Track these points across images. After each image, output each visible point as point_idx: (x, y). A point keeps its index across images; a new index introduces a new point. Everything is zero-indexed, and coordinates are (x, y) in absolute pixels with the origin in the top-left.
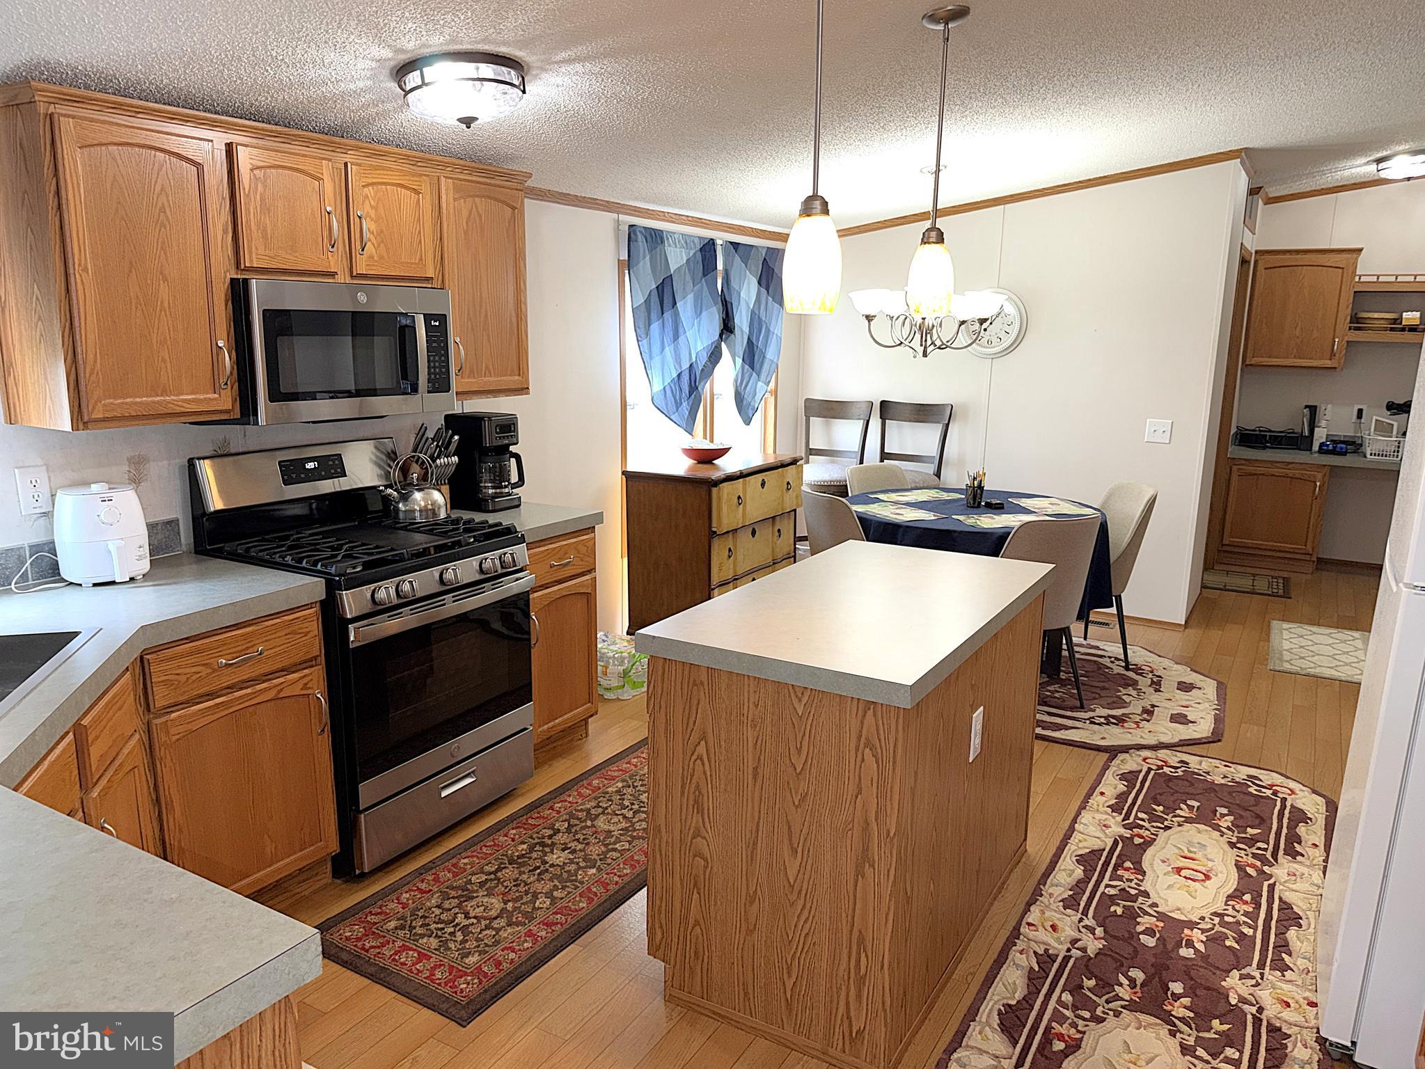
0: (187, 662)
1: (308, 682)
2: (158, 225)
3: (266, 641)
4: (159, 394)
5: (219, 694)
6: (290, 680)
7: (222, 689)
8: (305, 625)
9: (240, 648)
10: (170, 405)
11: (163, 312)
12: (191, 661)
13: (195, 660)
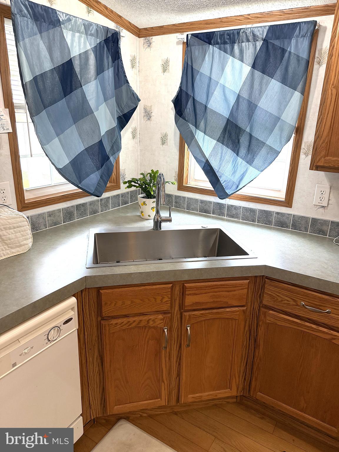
3: (335, 309)
5: (302, 319)
7: (303, 317)
9: (316, 303)
12: (285, 293)
13: (287, 294)
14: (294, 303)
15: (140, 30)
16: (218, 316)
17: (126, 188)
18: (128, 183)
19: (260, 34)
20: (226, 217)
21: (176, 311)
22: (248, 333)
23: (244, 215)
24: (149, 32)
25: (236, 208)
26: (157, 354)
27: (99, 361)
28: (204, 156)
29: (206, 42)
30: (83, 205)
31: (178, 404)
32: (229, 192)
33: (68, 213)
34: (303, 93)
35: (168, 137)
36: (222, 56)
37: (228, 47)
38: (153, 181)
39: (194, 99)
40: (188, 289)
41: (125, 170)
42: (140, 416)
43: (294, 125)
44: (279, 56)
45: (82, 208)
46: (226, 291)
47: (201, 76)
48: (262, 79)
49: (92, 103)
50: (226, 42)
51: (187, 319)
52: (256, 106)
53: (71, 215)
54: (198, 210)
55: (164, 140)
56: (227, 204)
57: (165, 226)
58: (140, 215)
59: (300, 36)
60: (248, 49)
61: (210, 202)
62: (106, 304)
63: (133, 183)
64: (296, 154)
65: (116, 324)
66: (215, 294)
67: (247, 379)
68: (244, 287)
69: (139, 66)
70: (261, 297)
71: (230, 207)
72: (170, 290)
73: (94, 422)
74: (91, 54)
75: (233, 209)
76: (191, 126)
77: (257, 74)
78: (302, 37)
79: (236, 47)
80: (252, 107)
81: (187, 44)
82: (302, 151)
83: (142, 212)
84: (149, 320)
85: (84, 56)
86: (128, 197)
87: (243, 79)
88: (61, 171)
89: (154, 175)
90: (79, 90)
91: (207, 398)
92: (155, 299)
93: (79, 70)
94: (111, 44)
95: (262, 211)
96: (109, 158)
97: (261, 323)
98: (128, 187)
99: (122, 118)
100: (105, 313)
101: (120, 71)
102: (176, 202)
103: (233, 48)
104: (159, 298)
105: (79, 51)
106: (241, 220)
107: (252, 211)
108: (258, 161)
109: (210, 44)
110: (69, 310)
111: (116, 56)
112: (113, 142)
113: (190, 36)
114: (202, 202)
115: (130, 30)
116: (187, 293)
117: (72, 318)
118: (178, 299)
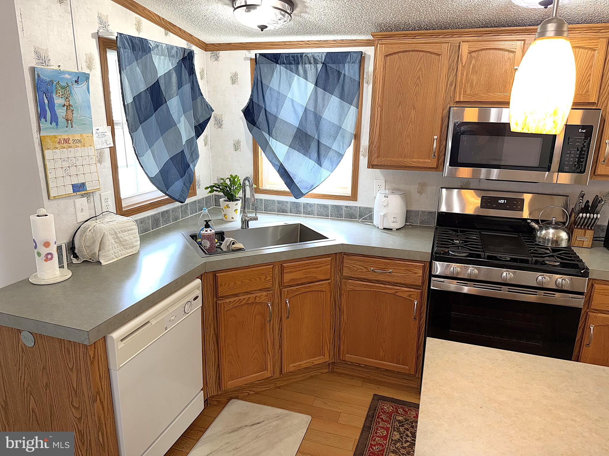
0: (358, 263)
1: (412, 295)
2: (416, 85)
3: (395, 269)
4: (403, 157)
5: (373, 281)
6: (403, 290)
7: (374, 280)
8: (415, 269)
9: (381, 267)
10: (405, 163)
11: (411, 123)
12: (359, 264)
13: (361, 264)
14: (367, 270)
15: (207, 45)
16: (309, 290)
17: (208, 193)
18: (210, 188)
19: (319, 58)
20: (302, 215)
21: (276, 288)
22: (334, 304)
23: (319, 211)
24: (216, 47)
25: (311, 205)
26: (263, 327)
27: (215, 339)
28: (279, 161)
29: (274, 62)
30: (167, 212)
31: (281, 375)
32: (304, 191)
33: (155, 220)
34: (357, 107)
35: (241, 144)
36: (289, 74)
37: (294, 67)
38: (233, 185)
39: (265, 110)
40: (286, 268)
41: (199, 176)
42: (247, 394)
43: (353, 133)
44: (336, 77)
45: (166, 215)
46: (315, 268)
47: (270, 90)
48: (324, 95)
49: (175, 116)
50: (292, 63)
51: (286, 294)
52: (321, 117)
53: (158, 222)
54: (275, 211)
55: (237, 146)
56: (302, 202)
57: (252, 225)
58: (222, 218)
59: (351, 63)
60: (311, 70)
61: (287, 202)
62: (221, 285)
63: (215, 188)
64: (356, 156)
65: (230, 302)
66: (306, 270)
67: (336, 346)
68: (328, 263)
69: (207, 77)
70: (341, 270)
71: (306, 205)
72: (271, 270)
73: (207, 405)
74: (173, 73)
75: (308, 207)
76: (264, 133)
77: (320, 90)
78: (352, 63)
79: (300, 67)
80: (318, 119)
81: (256, 62)
82: (360, 153)
83: (225, 215)
84: (256, 297)
85: (168, 75)
86: (203, 203)
87: (309, 95)
88: (153, 180)
89: (234, 180)
90: (164, 105)
91: (305, 366)
92: (260, 278)
93: (164, 88)
94: (187, 62)
95: (333, 206)
96: (189, 166)
97: (343, 292)
98: (210, 192)
99: (198, 128)
100: (220, 293)
101: (195, 85)
102: (253, 205)
103: (298, 68)
104: (263, 277)
105: (164, 71)
106: (316, 216)
107: (325, 207)
108: (326, 163)
109: (277, 63)
110: (195, 289)
111: (192, 71)
112: (192, 150)
113: (258, 56)
114: (279, 202)
115: (198, 45)
116: (285, 271)
117: (198, 296)
118: (277, 278)
